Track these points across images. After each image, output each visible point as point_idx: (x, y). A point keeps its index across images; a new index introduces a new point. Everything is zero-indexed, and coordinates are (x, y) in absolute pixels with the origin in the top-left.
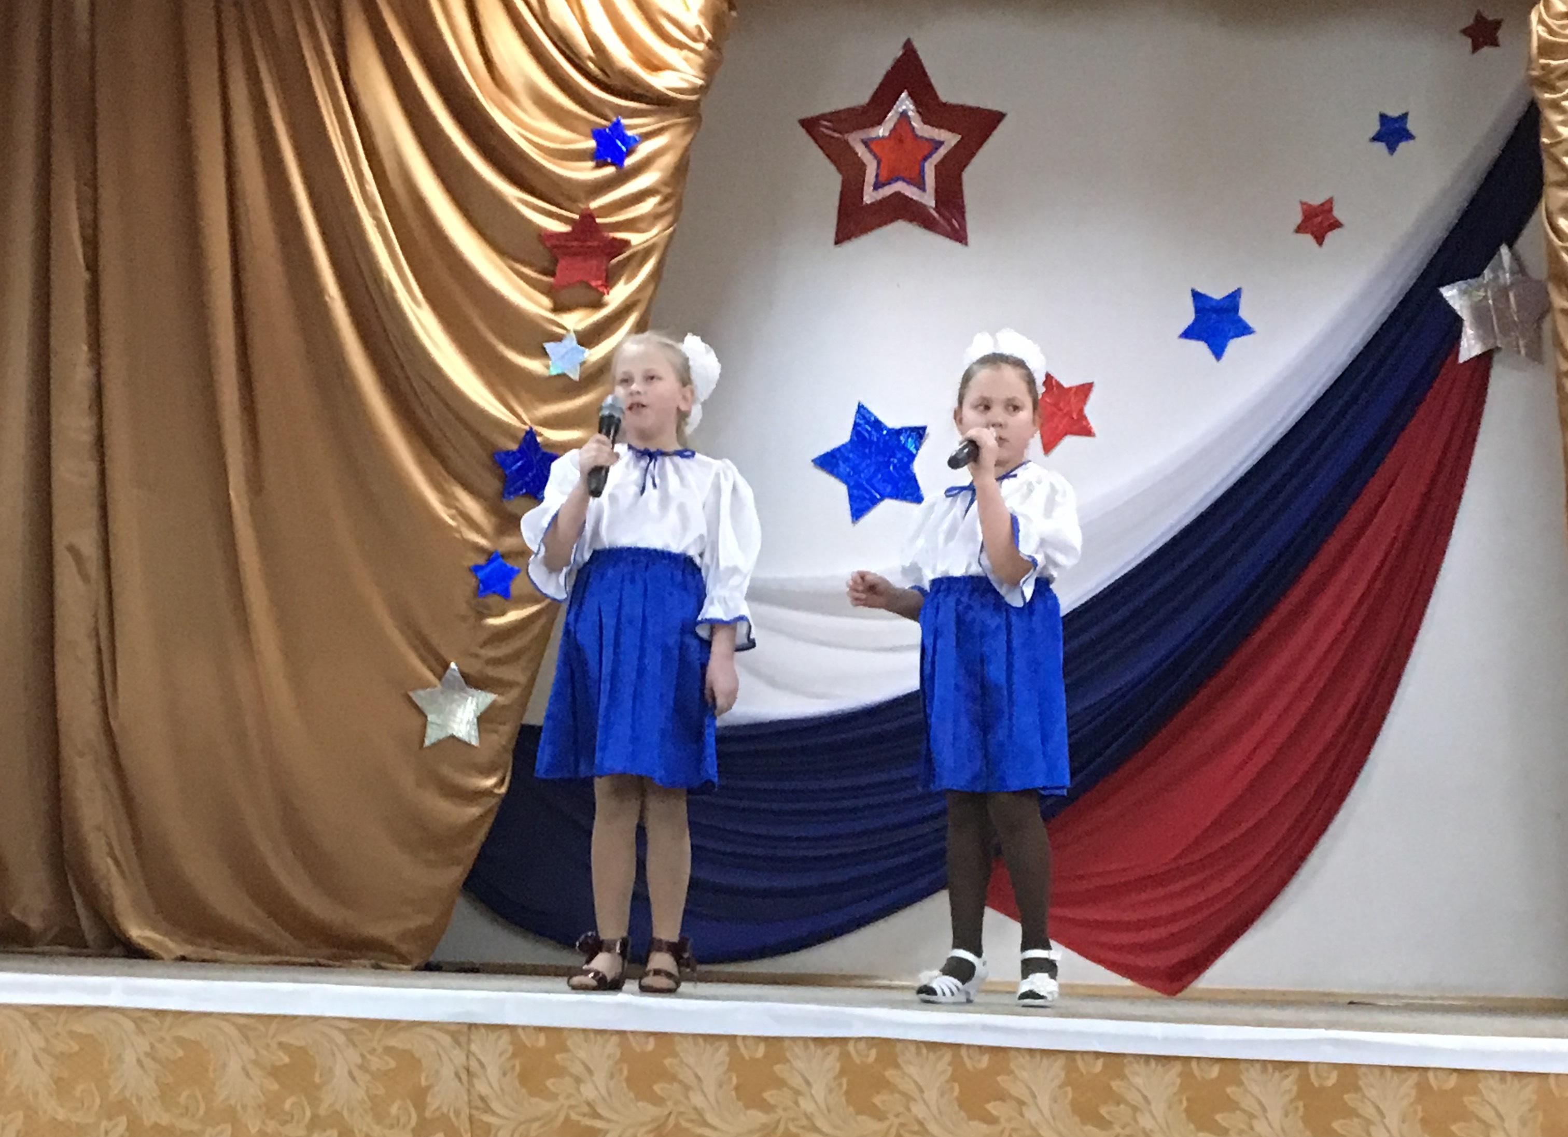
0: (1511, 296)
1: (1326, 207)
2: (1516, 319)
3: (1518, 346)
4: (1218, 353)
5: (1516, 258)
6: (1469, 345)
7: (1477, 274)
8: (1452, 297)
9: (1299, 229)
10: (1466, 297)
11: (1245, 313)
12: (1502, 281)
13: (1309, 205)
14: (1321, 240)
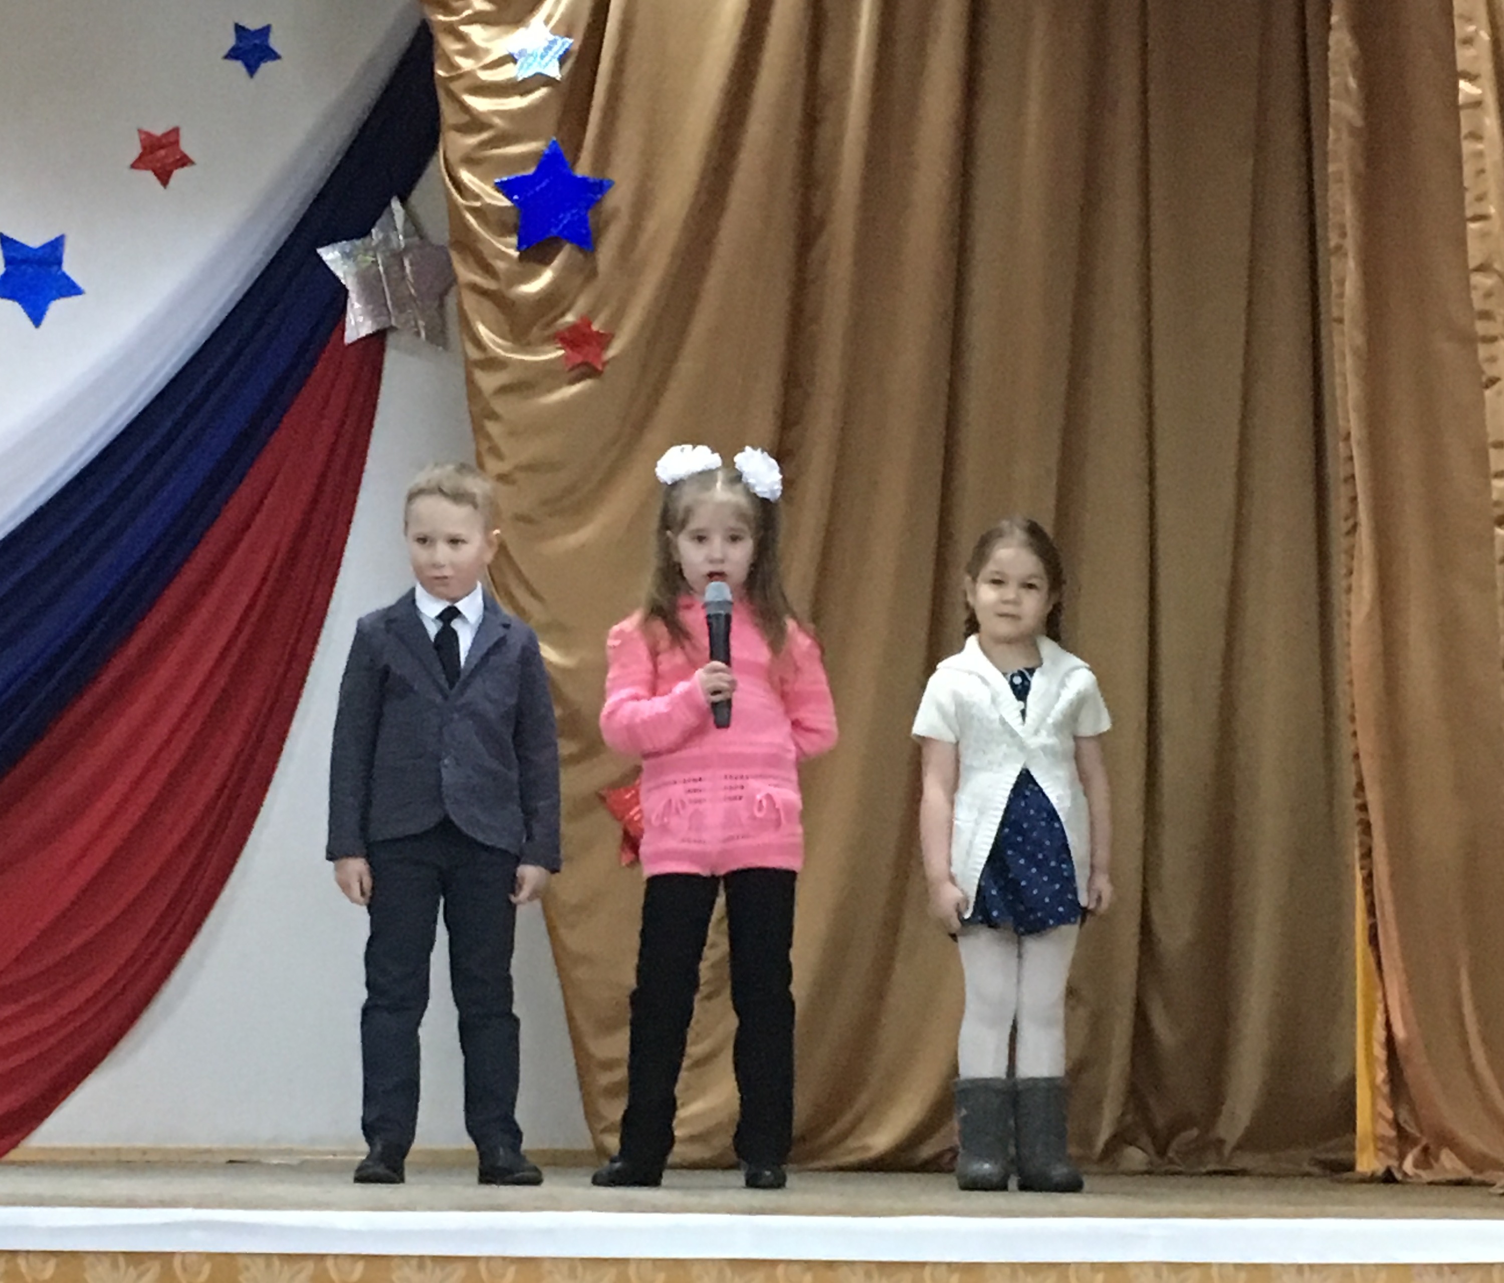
0: (407, 263)
1: (172, 139)
2: (413, 291)
3: (416, 326)
4: (37, 317)
5: (410, 216)
6: (356, 323)
7: (365, 233)
8: (332, 261)
9: (136, 165)
10: (351, 262)
11: (70, 267)
12: (394, 244)
13: (149, 135)
14: (164, 178)
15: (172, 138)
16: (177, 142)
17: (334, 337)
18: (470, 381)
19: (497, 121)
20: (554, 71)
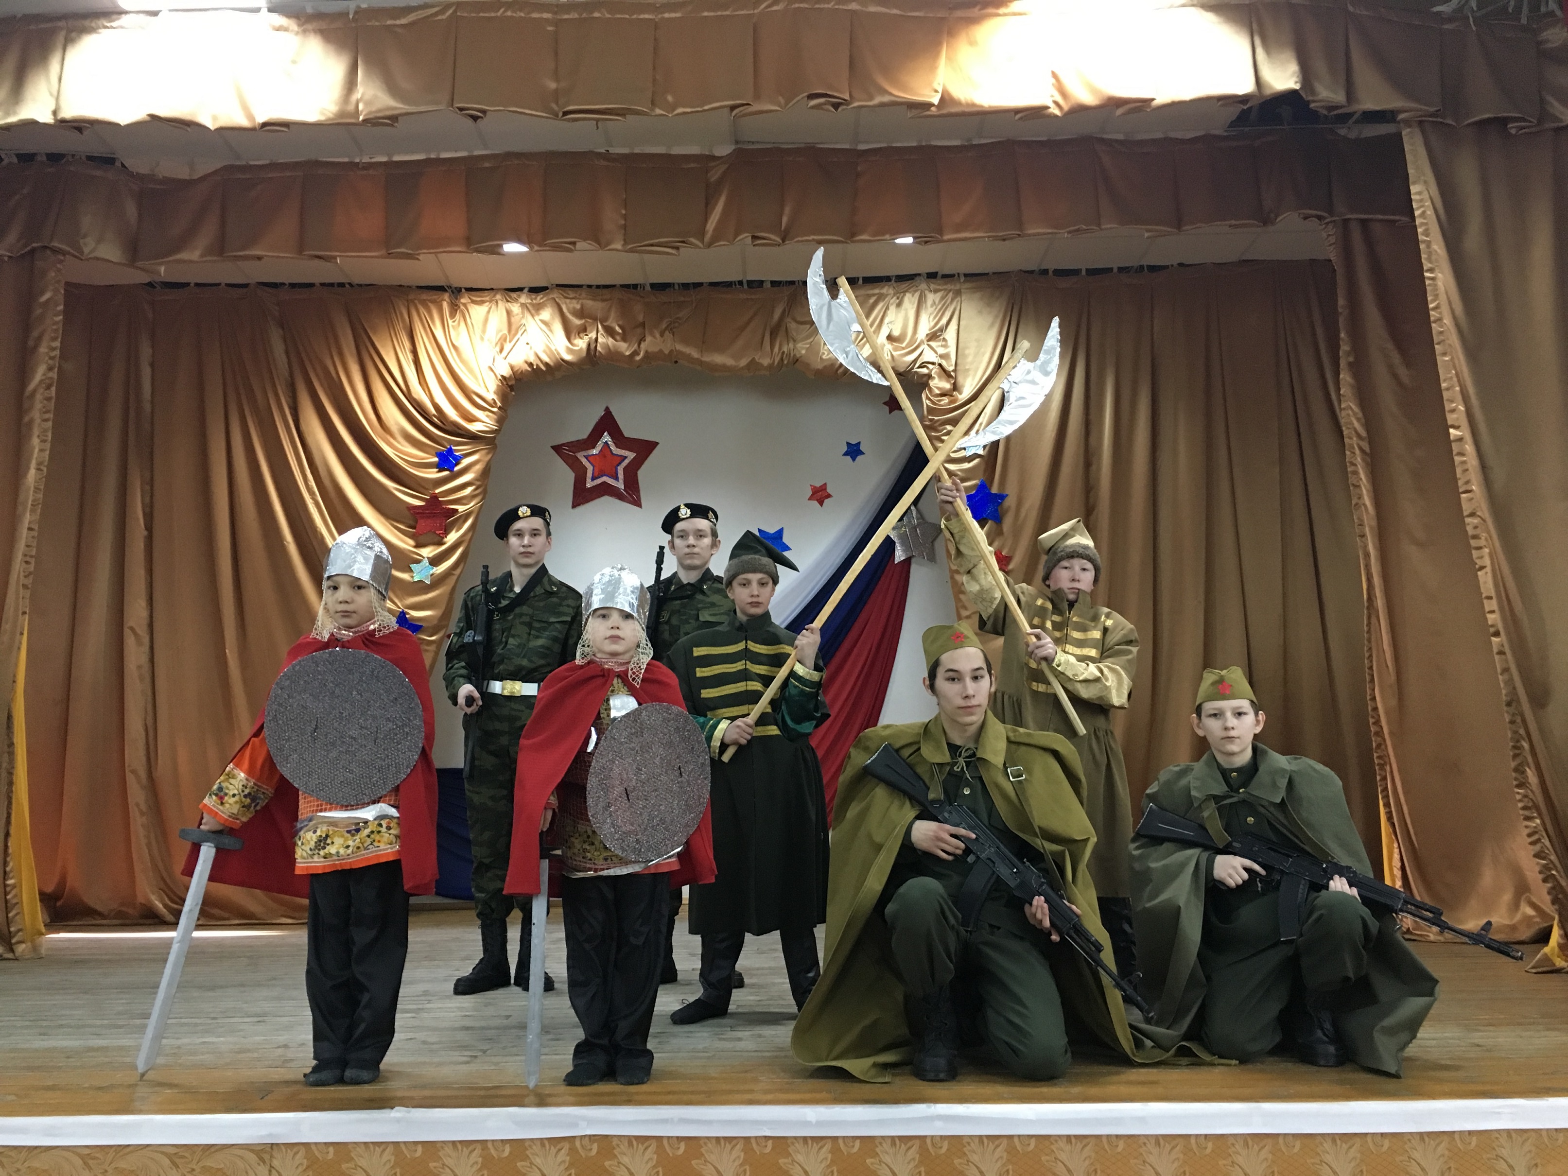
0: (918, 530)
2: (921, 541)
3: (923, 555)
5: (919, 512)
6: (899, 555)
9: (811, 498)
11: (784, 538)
12: (913, 523)
13: (815, 487)
14: (821, 503)
15: (823, 488)
16: (825, 489)
17: (890, 562)
18: (952, 578)
19: (959, 473)
20: (981, 452)
